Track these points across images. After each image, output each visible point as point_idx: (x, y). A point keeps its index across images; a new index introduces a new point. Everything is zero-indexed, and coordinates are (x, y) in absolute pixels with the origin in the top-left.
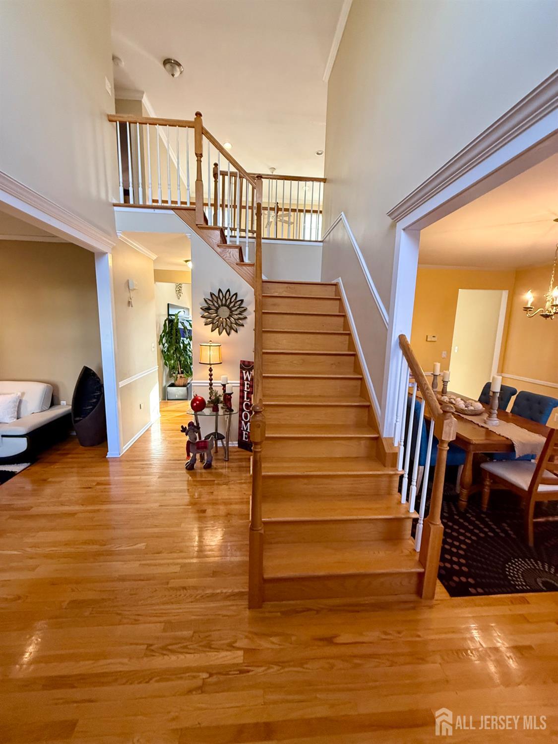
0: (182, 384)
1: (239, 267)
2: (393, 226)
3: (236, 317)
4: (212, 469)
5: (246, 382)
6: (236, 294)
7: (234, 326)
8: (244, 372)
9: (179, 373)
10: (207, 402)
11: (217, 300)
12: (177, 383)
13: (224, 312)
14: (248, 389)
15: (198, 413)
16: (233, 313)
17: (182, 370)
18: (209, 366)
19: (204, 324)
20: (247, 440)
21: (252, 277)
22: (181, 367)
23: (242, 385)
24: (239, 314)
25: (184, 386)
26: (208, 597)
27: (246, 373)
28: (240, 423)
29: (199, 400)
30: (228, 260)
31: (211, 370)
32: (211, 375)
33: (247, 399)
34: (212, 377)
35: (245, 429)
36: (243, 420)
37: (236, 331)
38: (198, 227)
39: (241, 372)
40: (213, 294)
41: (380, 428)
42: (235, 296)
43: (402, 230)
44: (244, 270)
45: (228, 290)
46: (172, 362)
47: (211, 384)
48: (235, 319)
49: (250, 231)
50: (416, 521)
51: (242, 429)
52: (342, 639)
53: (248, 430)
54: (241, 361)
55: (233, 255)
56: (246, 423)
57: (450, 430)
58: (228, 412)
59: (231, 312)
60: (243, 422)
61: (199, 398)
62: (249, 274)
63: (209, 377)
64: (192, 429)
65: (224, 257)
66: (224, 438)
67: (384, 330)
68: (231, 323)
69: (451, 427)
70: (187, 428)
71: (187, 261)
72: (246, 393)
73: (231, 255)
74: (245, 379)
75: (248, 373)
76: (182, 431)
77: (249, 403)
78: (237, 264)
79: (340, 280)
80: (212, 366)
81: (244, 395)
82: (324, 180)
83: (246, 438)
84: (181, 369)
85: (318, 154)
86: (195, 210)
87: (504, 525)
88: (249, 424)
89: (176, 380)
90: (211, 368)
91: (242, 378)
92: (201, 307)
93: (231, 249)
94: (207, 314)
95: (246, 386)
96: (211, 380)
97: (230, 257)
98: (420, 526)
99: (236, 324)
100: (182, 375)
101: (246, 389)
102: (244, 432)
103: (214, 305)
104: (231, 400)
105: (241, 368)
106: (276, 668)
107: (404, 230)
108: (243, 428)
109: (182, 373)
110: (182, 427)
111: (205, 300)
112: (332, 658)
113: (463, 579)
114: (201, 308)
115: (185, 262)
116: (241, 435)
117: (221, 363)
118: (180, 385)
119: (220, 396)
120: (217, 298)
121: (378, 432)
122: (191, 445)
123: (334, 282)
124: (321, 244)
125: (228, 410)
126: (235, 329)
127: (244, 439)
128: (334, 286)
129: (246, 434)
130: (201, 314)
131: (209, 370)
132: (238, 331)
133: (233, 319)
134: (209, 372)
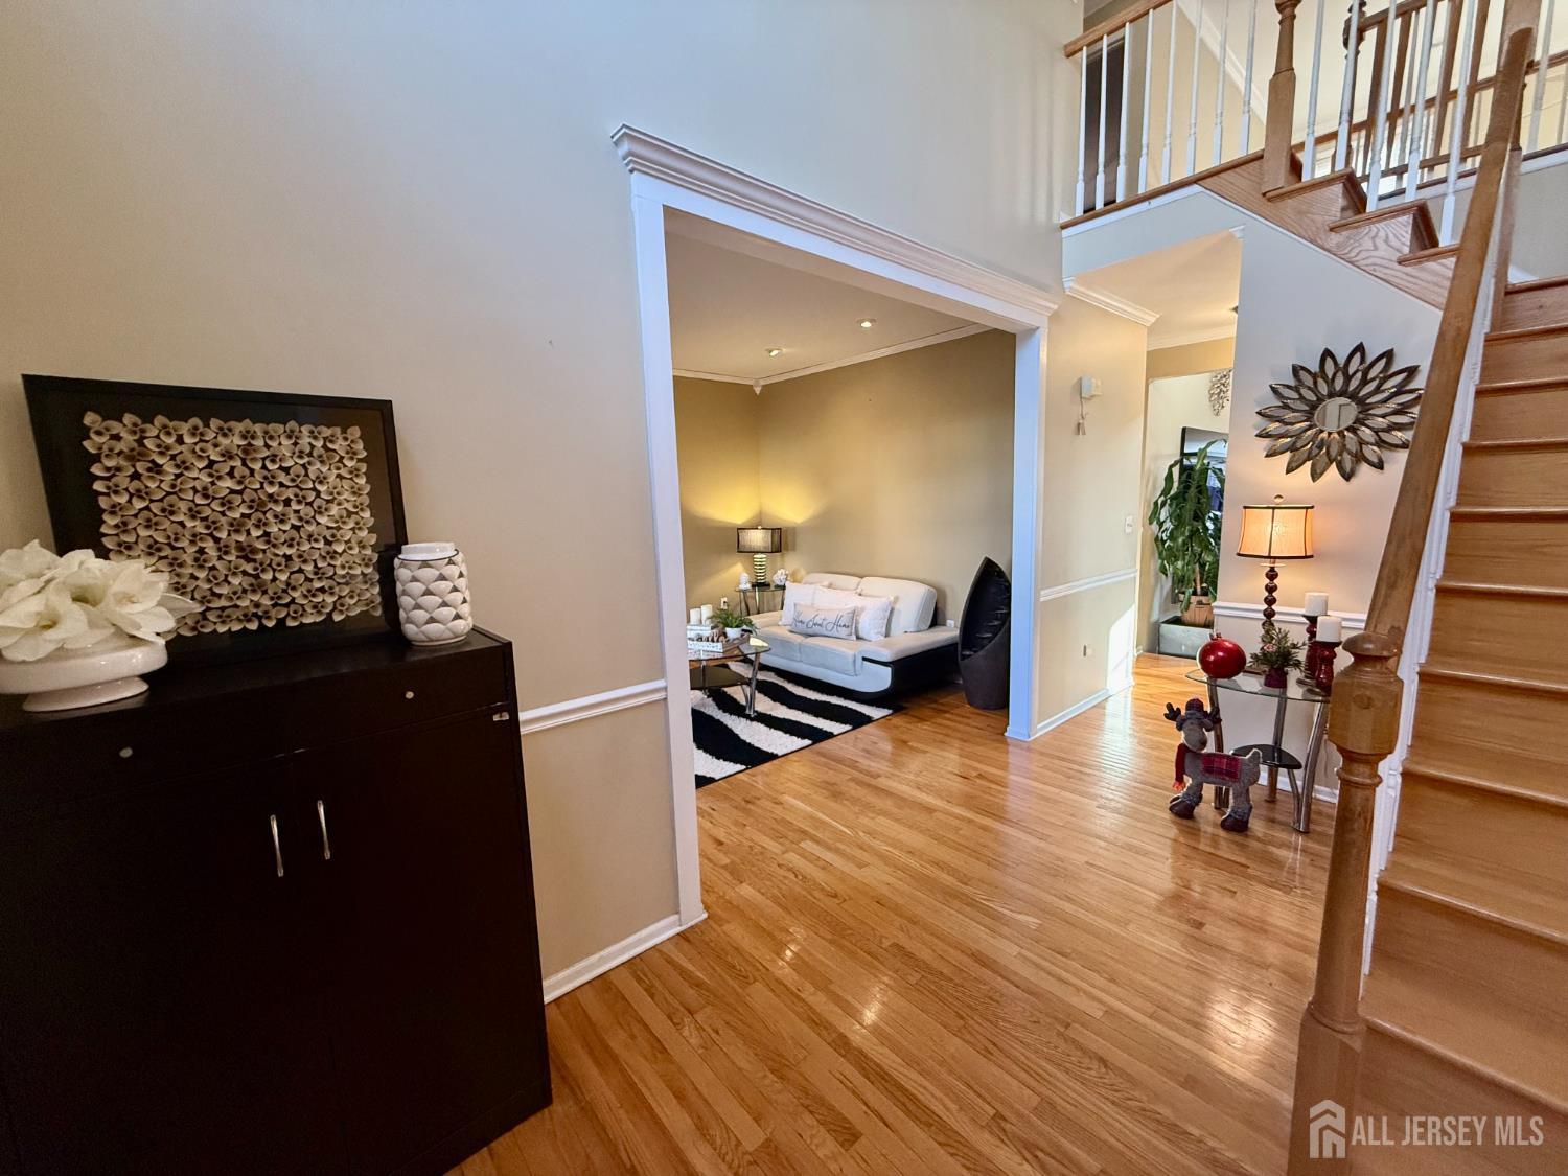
0: (1202, 621)
1: (1415, 267)
3: (1381, 422)
6: (1389, 355)
7: (1371, 452)
9: (1195, 593)
10: (1249, 659)
11: (1315, 383)
12: (1187, 616)
13: (1337, 414)
15: (1220, 681)
16: (1372, 412)
17: (1205, 585)
18: (1267, 564)
19: (1265, 453)
22: (1201, 578)
24: (1396, 412)
25: (1204, 625)
29: (1226, 651)
30: (1368, 258)
31: (1272, 575)
32: (1271, 589)
34: (1274, 594)
37: (1378, 466)
40: (1303, 368)
42: (1382, 363)
44: (1430, 271)
45: (1359, 349)
47: (1269, 614)
48: (1376, 432)
55: (1387, 239)
59: (1365, 409)
61: (1227, 644)
62: (1443, 277)
63: (1266, 594)
64: (1199, 718)
65: (1353, 254)
66: (1299, 766)
68: (1362, 443)
73: (1381, 242)
76: (1167, 717)
78: (1400, 263)
80: (1278, 565)
84: (1201, 583)
86: (1262, 158)
89: (1187, 609)
90: (1272, 569)
92: (1257, 410)
93: (1383, 223)
94: (1278, 424)
96: (1270, 601)
97: (1376, 248)
99: (1379, 444)
100: (1203, 600)
103: (1302, 398)
104: (1332, 663)
109: (1204, 593)
110: (1169, 706)
111: (1274, 389)
114: (1259, 413)
117: (1308, 557)
118: (1196, 622)
119: (1295, 646)
120: (1314, 376)
122: (1189, 756)
126: (1375, 460)
130: (1256, 427)
131: (1267, 575)
132: (1385, 466)
133: (1368, 431)
134: (1267, 581)
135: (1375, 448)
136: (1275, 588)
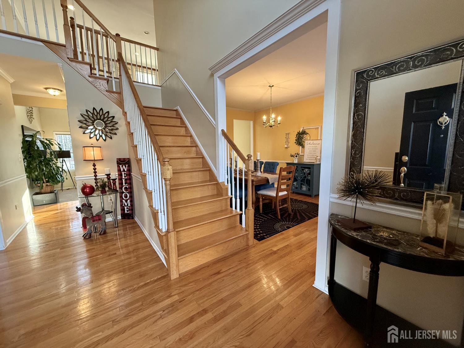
0: (49, 191)
1: (108, 93)
2: (212, 75)
3: (110, 128)
4: (107, 234)
5: (123, 173)
6: (108, 112)
8: (121, 166)
9: (44, 183)
10: (95, 188)
11: (97, 115)
12: (43, 191)
13: (99, 124)
14: (125, 177)
15: (88, 196)
16: (107, 125)
17: (47, 179)
18: (92, 162)
19: (82, 133)
20: (129, 212)
21: (119, 101)
22: (45, 177)
23: (120, 175)
24: (113, 126)
25: (51, 192)
26: (142, 286)
27: (122, 166)
28: (121, 201)
29: (88, 187)
30: (99, 87)
31: (94, 165)
32: (95, 169)
33: (125, 184)
34: (96, 170)
35: (126, 205)
36: (124, 199)
37: (111, 138)
38: (69, 60)
39: (119, 166)
40: (89, 111)
41: (218, 179)
42: (107, 114)
43: (217, 78)
44: (113, 96)
45: (101, 109)
46: (36, 173)
47: (96, 176)
48: (109, 130)
49: (107, 72)
50: (241, 215)
51: (123, 205)
52: (224, 270)
53: (129, 205)
54: (117, 159)
55: (102, 85)
56: (126, 201)
57: (252, 165)
58: (114, 192)
59: (106, 124)
60: (124, 201)
61: (88, 185)
62: (116, 98)
63: (94, 171)
65: (96, 85)
66: (112, 212)
67: (213, 129)
68: (107, 132)
69: (252, 164)
70: (81, 208)
71: (46, 89)
72: (124, 180)
73: (101, 85)
74: (122, 171)
75: (124, 166)
76: (77, 211)
77: (127, 187)
78: (106, 91)
79: (178, 108)
80: (95, 162)
81: (123, 181)
82: (157, 49)
83: (127, 211)
84: (45, 179)
85: (145, 33)
86: (65, 46)
87: (269, 215)
88: (129, 201)
89: (42, 188)
90: (94, 164)
91: (119, 170)
93: (101, 81)
94: (85, 125)
95: (123, 175)
96: (95, 172)
97: (101, 86)
98: (243, 216)
99: (110, 133)
100: (48, 184)
101: (123, 177)
102: (126, 207)
103: (93, 117)
104: (115, 184)
105: (117, 164)
106: (198, 292)
107: (218, 77)
108: (125, 205)
109: (47, 182)
110: (77, 207)
111: (81, 115)
112: (222, 278)
113: (262, 235)
114: (79, 121)
115: (45, 90)
116: (123, 210)
117: (103, 160)
118: (47, 192)
119: (106, 182)
121: (217, 181)
122: (86, 220)
123: (175, 109)
124: (160, 88)
125: (114, 191)
126: (110, 137)
127: (126, 212)
128: (175, 111)
129: (127, 208)
130: (78, 125)
131: (93, 165)
132: (112, 138)
133: (107, 129)
134: (93, 167)
135: (109, 134)
136: (96, 169)
